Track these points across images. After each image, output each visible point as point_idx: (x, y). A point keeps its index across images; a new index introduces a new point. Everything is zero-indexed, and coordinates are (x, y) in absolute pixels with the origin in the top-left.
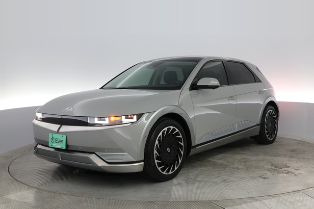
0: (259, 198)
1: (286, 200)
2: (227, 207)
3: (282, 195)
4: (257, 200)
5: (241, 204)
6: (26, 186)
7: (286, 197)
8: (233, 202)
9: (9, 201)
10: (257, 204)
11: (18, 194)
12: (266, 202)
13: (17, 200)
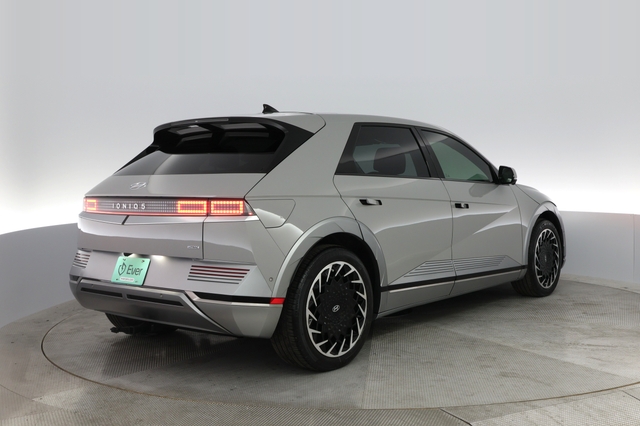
0: (537, 403)
1: (590, 407)
2: (474, 420)
3: (583, 396)
4: (534, 407)
5: (501, 415)
6: (78, 379)
7: (590, 400)
8: (487, 410)
9: (43, 409)
10: (533, 414)
11: (62, 394)
12: (552, 410)
13: (60, 406)
